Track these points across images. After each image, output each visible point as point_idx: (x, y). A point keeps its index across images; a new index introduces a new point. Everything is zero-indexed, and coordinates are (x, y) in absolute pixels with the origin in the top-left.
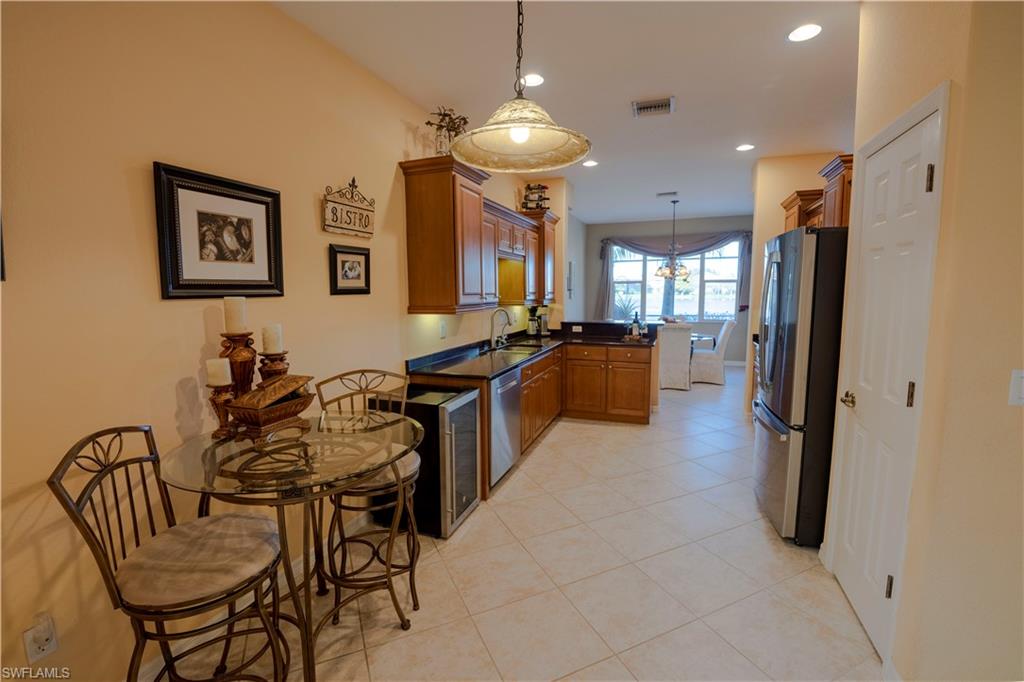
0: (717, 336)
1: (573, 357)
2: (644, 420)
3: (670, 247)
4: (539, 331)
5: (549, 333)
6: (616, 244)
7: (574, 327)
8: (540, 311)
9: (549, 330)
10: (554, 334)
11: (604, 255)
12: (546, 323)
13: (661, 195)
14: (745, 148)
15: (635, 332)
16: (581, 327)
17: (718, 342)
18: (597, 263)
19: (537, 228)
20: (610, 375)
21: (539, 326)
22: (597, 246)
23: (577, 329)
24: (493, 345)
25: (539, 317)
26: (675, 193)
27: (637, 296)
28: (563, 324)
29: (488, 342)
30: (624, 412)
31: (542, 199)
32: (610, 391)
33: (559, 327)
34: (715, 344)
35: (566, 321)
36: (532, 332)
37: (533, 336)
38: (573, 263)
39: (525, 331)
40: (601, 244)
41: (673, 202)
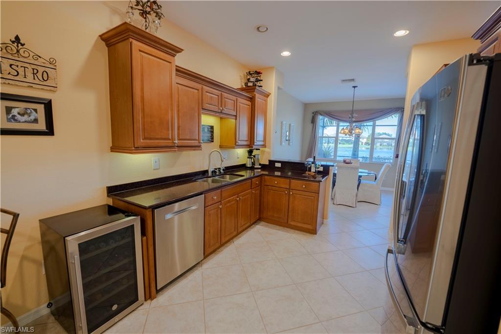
0: (378, 172)
1: (268, 184)
2: (313, 232)
3: (350, 116)
4: (253, 164)
5: (260, 167)
6: (321, 115)
7: (276, 164)
8: (255, 152)
9: (260, 165)
10: (264, 167)
11: (313, 121)
12: (258, 159)
13: (343, 81)
14: (401, 33)
15: (313, 170)
16: (280, 164)
17: (378, 177)
18: (309, 126)
19: (251, 98)
20: (291, 199)
21: (254, 162)
22: (310, 116)
23: (278, 165)
24: (210, 174)
25: (254, 156)
26: (353, 80)
27: (332, 145)
28: (270, 161)
29: (207, 171)
30: (299, 225)
31: (257, 80)
32: (290, 209)
33: (268, 163)
34: (376, 179)
35: (272, 159)
36: (249, 165)
37: (249, 167)
38: (292, 125)
39: (245, 164)
40: (312, 115)
41: (353, 87)
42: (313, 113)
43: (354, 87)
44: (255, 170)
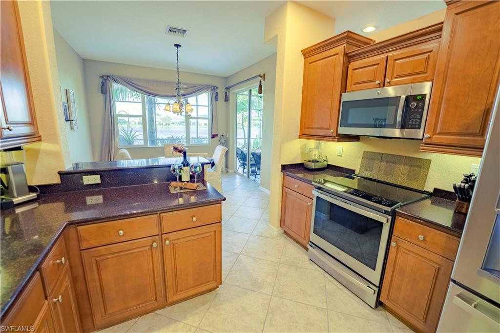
1: (94, 243)
6: (117, 82)
7: (85, 177)
11: (105, 90)
16: (97, 177)
18: (99, 97)
22: (96, 81)
23: (92, 180)
28: (62, 174)
33: (57, 180)
40: (101, 80)
41: (175, 45)
42: (102, 77)
43: (177, 46)
44: (18, 211)
